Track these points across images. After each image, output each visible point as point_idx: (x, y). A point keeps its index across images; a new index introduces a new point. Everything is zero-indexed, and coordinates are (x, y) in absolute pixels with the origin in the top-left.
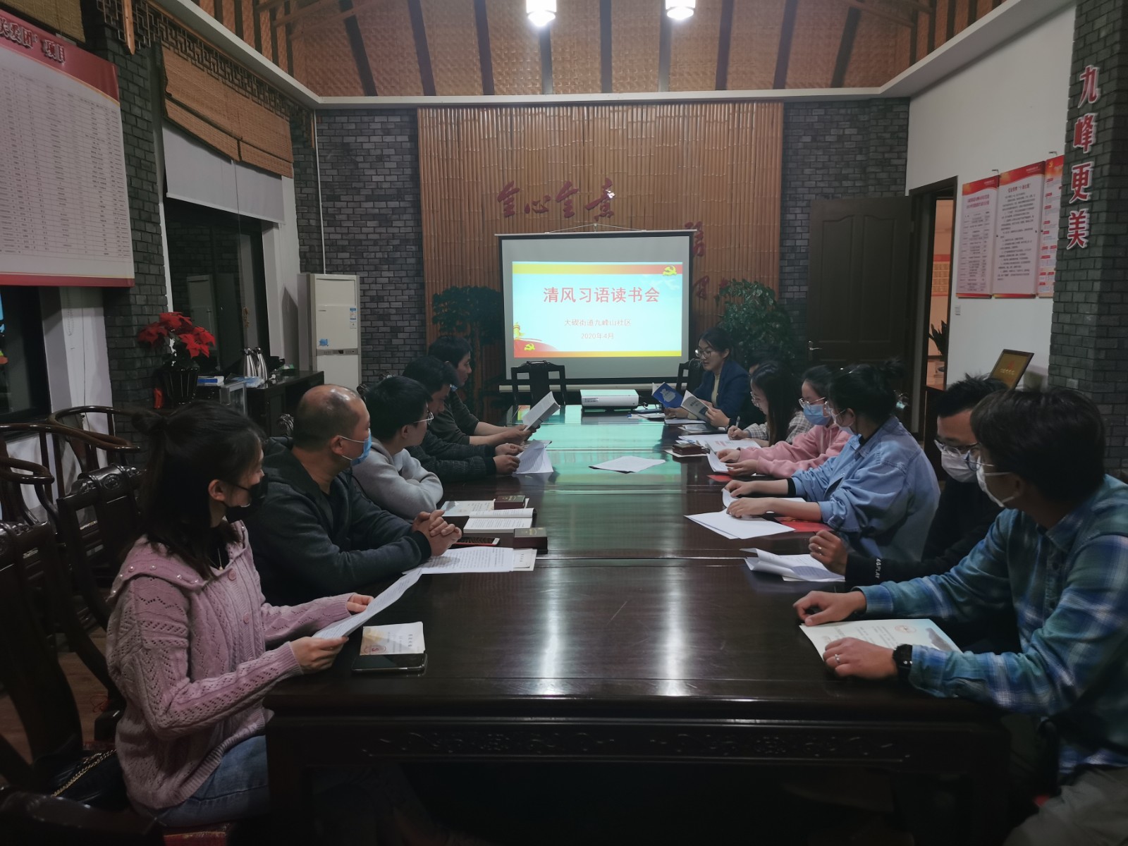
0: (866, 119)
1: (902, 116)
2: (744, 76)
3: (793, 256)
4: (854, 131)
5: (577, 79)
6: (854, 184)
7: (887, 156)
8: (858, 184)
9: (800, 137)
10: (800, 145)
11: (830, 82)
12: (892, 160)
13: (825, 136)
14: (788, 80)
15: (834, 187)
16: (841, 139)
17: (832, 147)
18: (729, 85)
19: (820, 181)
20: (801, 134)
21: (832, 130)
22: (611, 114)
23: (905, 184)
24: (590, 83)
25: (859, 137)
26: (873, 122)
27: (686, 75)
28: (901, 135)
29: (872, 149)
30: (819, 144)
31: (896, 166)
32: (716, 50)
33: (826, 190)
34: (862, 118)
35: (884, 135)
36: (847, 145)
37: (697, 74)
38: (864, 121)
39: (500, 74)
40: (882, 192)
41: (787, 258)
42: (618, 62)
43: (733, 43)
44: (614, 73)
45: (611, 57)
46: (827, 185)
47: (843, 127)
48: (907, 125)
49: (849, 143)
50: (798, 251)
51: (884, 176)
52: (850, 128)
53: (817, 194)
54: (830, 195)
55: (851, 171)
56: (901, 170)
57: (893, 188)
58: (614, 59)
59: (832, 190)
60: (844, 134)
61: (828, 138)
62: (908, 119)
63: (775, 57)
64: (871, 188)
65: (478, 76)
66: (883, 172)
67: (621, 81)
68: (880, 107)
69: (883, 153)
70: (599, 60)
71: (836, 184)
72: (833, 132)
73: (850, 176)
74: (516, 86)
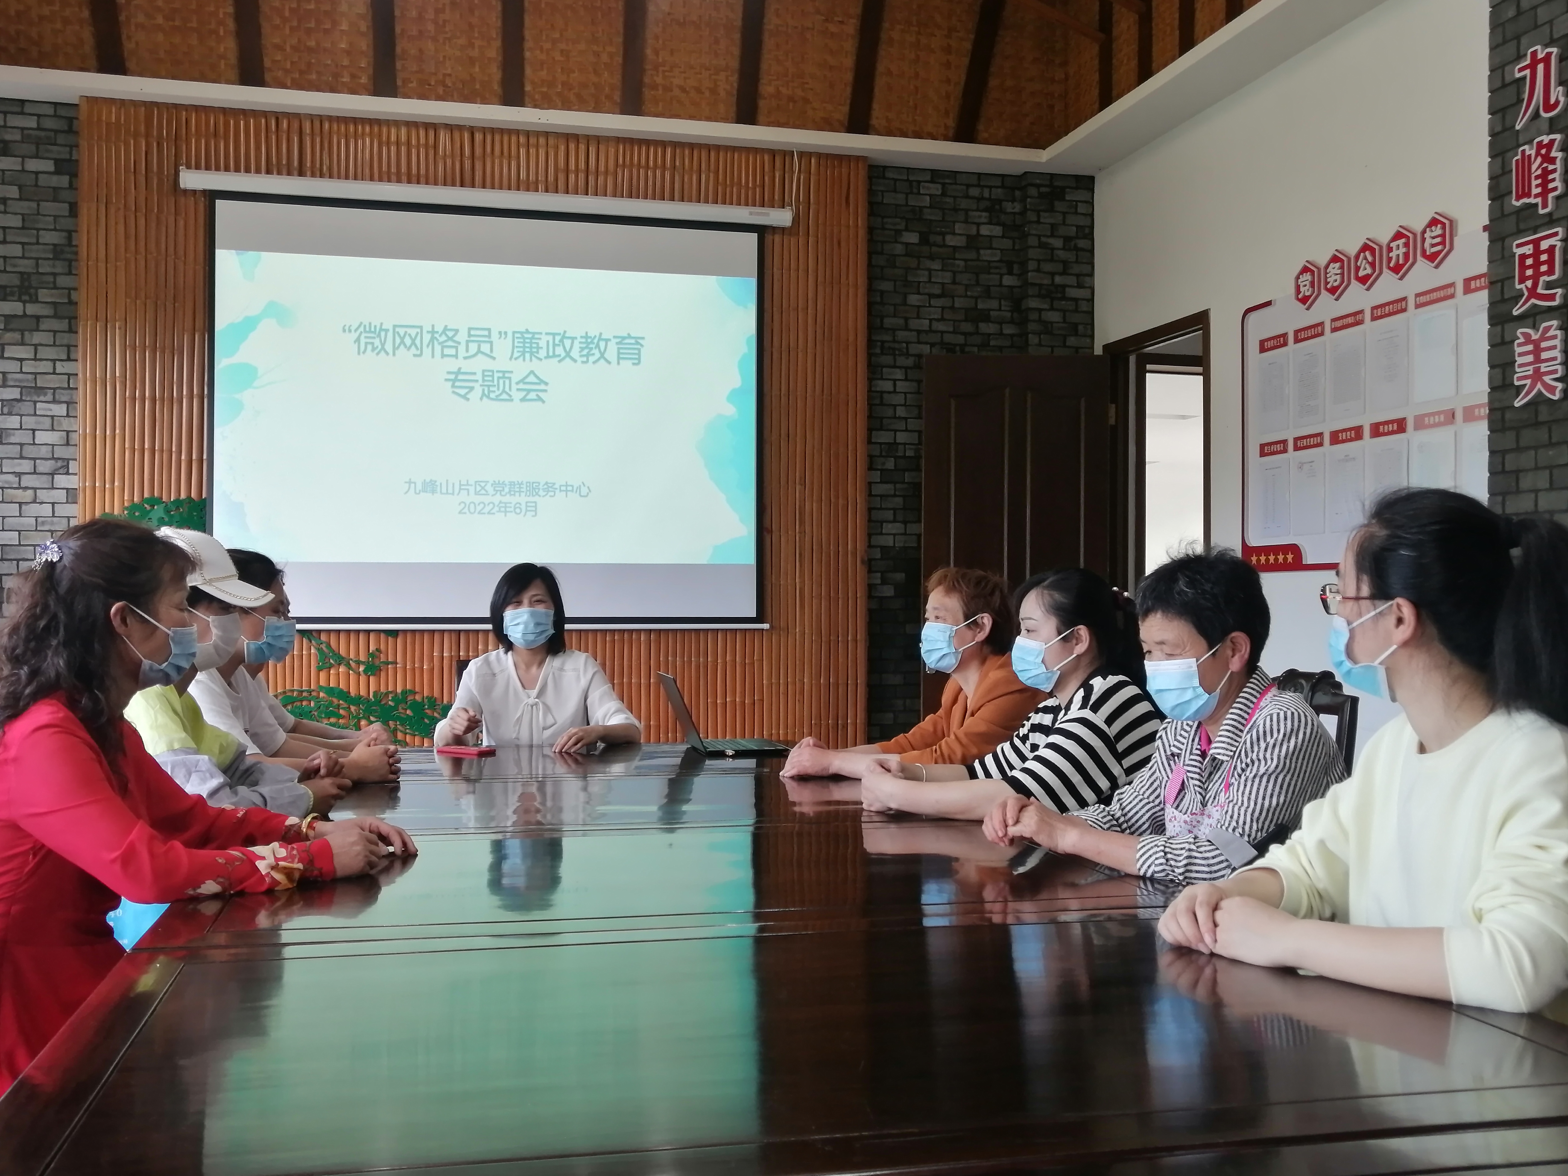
0: (1017, 210)
1: (1082, 208)
2: (791, 104)
3: (890, 464)
4: (997, 230)
5: (450, 75)
6: (1001, 329)
7: (1058, 280)
8: (1008, 330)
9: (898, 232)
10: (899, 249)
11: (951, 133)
12: (1067, 289)
13: (943, 234)
14: (874, 122)
15: (964, 334)
16: (974, 242)
17: (957, 256)
18: (761, 118)
19: (938, 320)
20: (898, 227)
21: (957, 226)
22: (522, 151)
23: (1092, 337)
24: (478, 86)
25: (1007, 244)
26: (1031, 216)
27: (677, 92)
28: (1082, 243)
29: (1032, 265)
30: (934, 249)
31: (1076, 300)
32: (736, 51)
33: (948, 338)
34: (1009, 207)
35: (1051, 241)
36: (986, 255)
37: (699, 91)
38: (1014, 213)
39: (279, 48)
40: (1052, 347)
41: (879, 467)
42: (538, 52)
43: (769, 43)
44: (528, 71)
45: (522, 39)
46: (951, 329)
47: (976, 220)
48: (1092, 227)
49: (989, 251)
50: (900, 454)
51: (1054, 317)
52: (990, 223)
53: (932, 345)
54: (958, 348)
55: (994, 304)
56: (1085, 309)
57: (1072, 341)
58: (528, 44)
59: (960, 339)
60: (978, 234)
61: (951, 240)
62: (1092, 215)
63: (849, 77)
64: (1033, 339)
65: (229, 47)
66: (1052, 309)
67: (545, 89)
68: (1043, 189)
69: (1053, 274)
70: (498, 43)
71: (967, 327)
72: (959, 228)
73: (992, 313)
74: (314, 77)
